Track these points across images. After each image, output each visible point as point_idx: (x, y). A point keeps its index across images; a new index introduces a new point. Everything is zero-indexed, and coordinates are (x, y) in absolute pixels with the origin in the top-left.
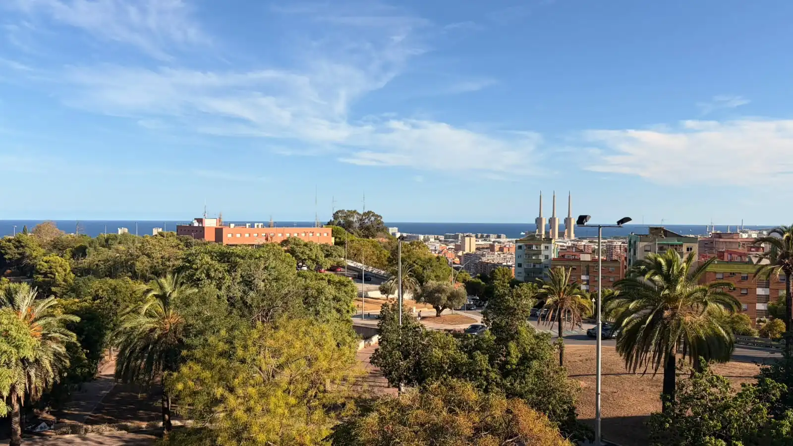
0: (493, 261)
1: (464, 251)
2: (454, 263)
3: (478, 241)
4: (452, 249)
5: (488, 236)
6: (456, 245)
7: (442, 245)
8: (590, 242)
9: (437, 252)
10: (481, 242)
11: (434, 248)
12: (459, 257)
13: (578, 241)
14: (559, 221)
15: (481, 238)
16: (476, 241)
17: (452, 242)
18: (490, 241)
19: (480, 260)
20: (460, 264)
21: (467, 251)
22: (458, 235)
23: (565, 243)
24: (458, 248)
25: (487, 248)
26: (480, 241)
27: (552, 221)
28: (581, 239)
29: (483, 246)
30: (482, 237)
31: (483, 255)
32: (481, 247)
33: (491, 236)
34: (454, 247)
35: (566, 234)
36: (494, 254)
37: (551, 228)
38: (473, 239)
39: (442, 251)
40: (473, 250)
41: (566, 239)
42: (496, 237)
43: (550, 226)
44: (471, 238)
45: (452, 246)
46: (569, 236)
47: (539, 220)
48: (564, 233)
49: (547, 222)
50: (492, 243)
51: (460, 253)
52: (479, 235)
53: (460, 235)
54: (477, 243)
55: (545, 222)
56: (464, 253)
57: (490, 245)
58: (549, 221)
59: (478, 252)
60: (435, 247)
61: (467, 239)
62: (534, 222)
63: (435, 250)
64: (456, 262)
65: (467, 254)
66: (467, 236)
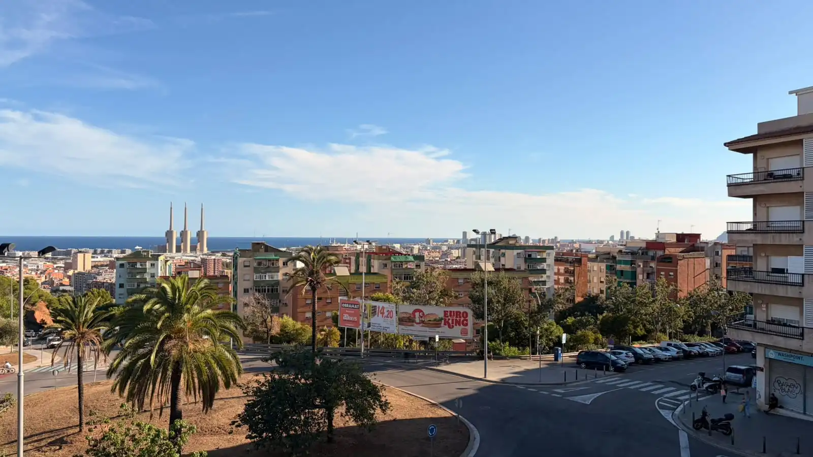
0: (110, 280)
1: (76, 269)
2: (62, 285)
3: (97, 258)
4: (61, 267)
5: (110, 252)
6: (65, 264)
7: (48, 263)
8: (224, 255)
9: (39, 272)
10: (100, 259)
11: (36, 268)
12: (69, 277)
13: (210, 255)
14: (191, 234)
15: (100, 254)
16: (93, 257)
17: (62, 259)
18: (111, 257)
19: (94, 280)
20: (70, 285)
21: (80, 269)
22: (71, 251)
23: (196, 257)
24: (68, 267)
25: (106, 266)
26: (99, 257)
27: (183, 234)
28: (213, 253)
29: (102, 263)
30: (102, 252)
31: (99, 274)
32: (99, 264)
33: (113, 252)
34: (63, 265)
35: (198, 247)
36: (113, 272)
37: (182, 242)
38: (89, 256)
39: (46, 270)
40: (88, 267)
41: (198, 253)
42: (119, 252)
43: (182, 239)
44: (86, 254)
45: (61, 264)
46: (202, 250)
47: (169, 234)
48: (196, 247)
49: (179, 235)
50: (113, 259)
51: (71, 273)
52: (99, 250)
53: (74, 250)
54: (93, 260)
55: (176, 235)
56: (76, 272)
57: (110, 261)
58: (181, 235)
59: (95, 270)
60: (38, 267)
61: (80, 256)
62: (164, 235)
63: (37, 270)
64: (64, 283)
65: (79, 273)
66: (80, 252)
